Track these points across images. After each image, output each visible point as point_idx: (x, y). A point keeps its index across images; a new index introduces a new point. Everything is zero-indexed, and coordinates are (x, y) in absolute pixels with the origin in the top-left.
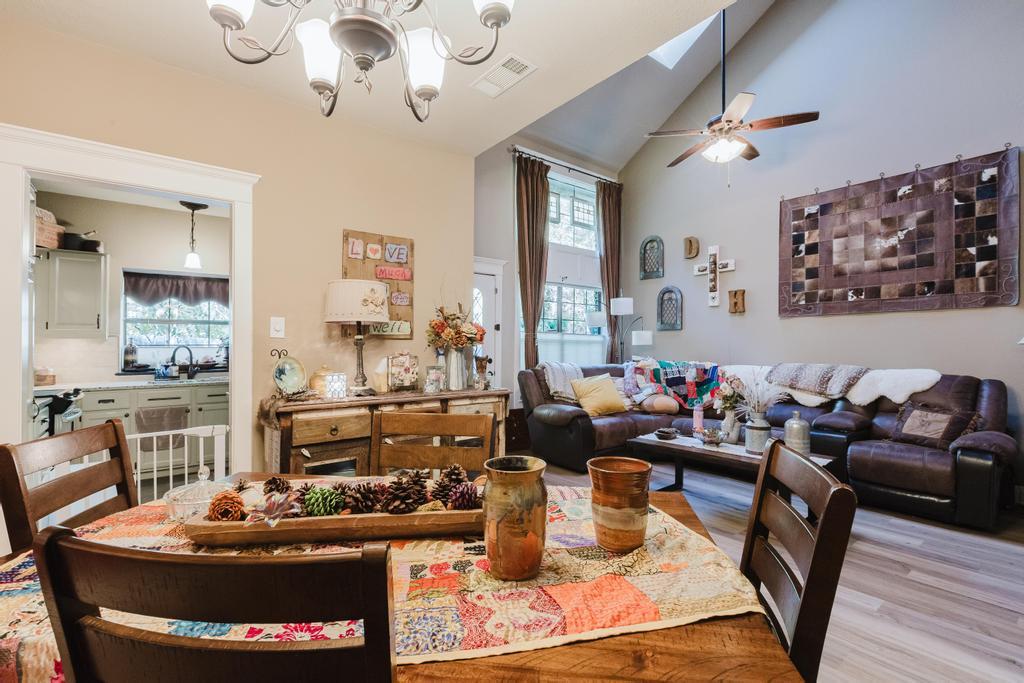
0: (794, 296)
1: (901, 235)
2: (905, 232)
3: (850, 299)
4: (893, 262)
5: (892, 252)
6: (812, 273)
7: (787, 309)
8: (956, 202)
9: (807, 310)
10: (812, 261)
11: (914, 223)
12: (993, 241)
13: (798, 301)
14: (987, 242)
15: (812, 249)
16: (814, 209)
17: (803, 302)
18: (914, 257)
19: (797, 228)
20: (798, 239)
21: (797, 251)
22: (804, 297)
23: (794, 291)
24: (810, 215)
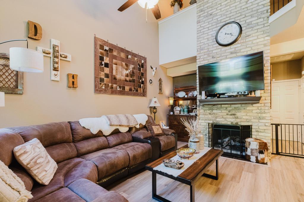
0: (100, 84)
1: (129, 70)
2: (130, 70)
3: (118, 89)
4: (128, 79)
5: (127, 76)
6: (107, 76)
7: (98, 90)
8: (138, 67)
9: (105, 92)
10: (107, 70)
11: (132, 68)
12: (143, 80)
13: (102, 86)
14: (142, 79)
15: (107, 65)
16: (107, 48)
17: (104, 88)
18: (131, 79)
19: (101, 53)
20: (102, 59)
21: (101, 64)
22: (104, 85)
23: (100, 82)
24: (106, 50)
